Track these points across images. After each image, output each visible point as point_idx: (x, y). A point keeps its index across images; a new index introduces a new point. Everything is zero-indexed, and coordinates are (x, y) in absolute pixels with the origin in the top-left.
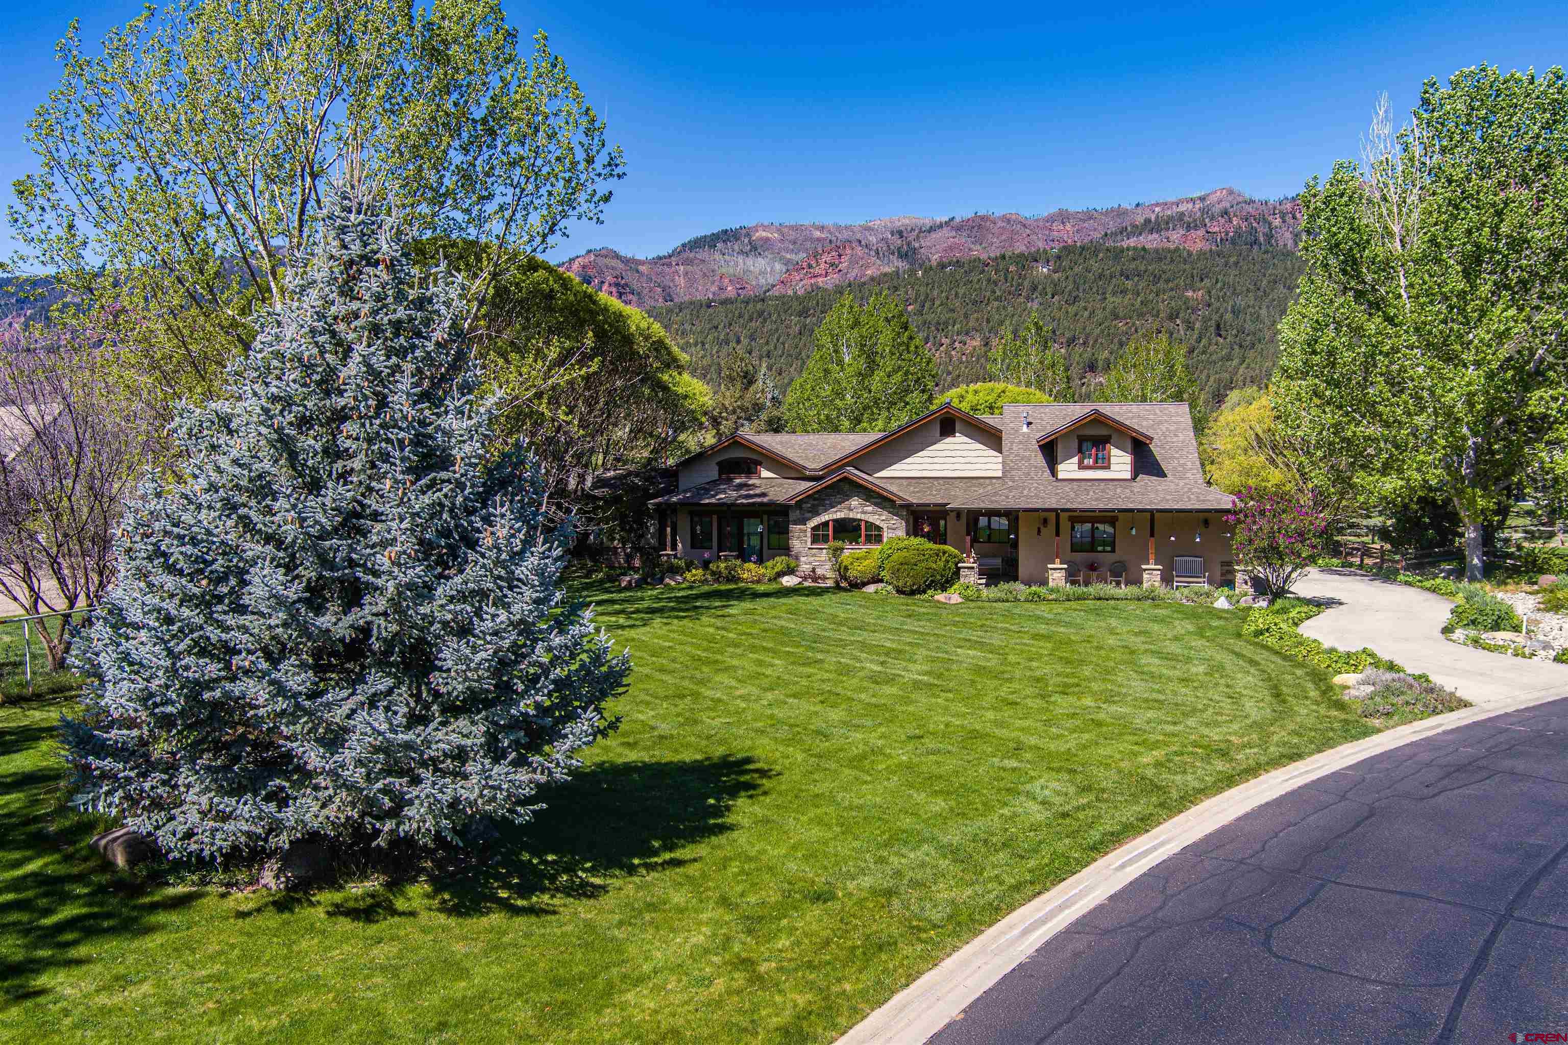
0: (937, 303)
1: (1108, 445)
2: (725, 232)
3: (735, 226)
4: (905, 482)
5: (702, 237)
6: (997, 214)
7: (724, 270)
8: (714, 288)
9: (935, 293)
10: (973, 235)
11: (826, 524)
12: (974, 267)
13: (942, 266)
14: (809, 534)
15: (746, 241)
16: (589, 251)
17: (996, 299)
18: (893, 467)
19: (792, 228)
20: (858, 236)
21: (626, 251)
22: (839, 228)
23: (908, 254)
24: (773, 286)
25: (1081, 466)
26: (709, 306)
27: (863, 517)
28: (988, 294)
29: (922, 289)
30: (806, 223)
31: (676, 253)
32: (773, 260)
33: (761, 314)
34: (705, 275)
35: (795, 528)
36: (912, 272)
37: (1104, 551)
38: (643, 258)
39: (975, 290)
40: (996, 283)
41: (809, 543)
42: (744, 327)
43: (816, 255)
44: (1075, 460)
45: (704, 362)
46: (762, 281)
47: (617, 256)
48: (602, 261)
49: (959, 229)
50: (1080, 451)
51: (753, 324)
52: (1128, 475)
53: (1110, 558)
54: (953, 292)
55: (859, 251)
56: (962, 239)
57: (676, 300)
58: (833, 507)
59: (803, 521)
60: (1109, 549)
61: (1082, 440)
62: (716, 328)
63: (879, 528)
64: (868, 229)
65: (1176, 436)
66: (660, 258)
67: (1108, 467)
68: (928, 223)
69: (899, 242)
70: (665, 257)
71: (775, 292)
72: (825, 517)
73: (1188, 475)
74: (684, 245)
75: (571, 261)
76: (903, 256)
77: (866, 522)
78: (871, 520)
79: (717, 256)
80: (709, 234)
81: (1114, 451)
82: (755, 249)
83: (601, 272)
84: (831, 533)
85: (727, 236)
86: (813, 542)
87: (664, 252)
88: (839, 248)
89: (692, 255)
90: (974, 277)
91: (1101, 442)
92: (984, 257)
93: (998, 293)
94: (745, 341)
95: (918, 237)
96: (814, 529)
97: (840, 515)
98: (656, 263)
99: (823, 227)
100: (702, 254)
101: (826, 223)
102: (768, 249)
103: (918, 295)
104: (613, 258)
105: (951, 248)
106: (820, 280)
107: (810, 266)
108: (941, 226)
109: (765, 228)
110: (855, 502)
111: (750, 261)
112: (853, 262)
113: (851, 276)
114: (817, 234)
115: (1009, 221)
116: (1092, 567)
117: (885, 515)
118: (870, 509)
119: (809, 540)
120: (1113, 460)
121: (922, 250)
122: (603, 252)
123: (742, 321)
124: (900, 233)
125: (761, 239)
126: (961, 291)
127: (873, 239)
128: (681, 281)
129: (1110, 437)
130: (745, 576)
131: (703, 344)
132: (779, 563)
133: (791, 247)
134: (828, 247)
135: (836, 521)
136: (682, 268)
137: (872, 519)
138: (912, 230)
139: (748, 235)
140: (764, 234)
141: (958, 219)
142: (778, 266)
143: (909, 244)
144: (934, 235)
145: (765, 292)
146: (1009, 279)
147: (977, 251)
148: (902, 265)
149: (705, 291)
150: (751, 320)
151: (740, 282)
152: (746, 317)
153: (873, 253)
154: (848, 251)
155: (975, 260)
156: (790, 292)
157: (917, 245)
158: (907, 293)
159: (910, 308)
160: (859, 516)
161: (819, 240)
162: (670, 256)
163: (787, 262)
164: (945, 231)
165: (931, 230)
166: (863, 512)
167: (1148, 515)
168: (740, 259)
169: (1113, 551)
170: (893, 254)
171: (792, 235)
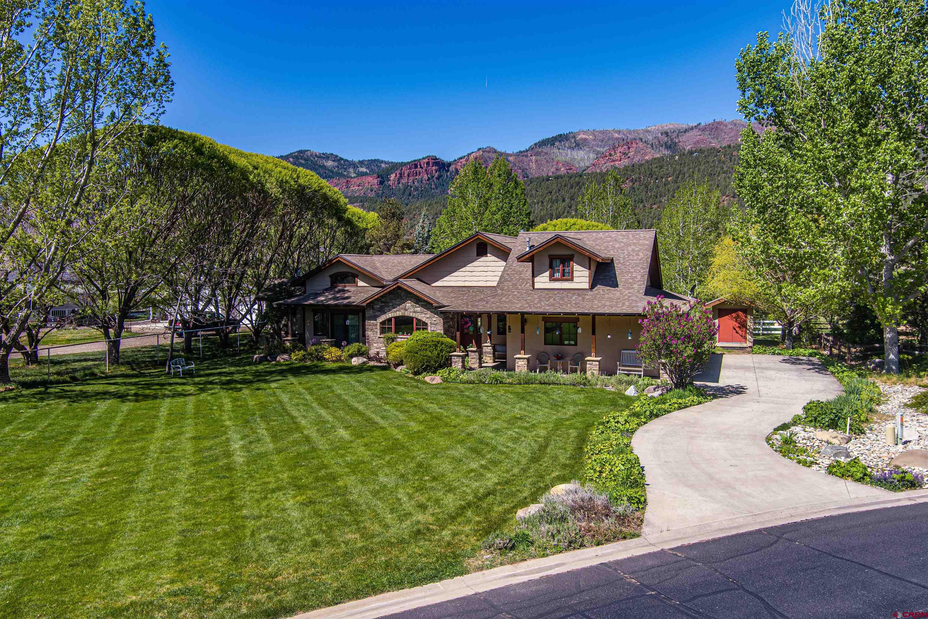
0: (687, 175)
1: (572, 262)
2: (560, 136)
3: (566, 132)
4: (450, 290)
5: (546, 139)
6: (727, 121)
7: (559, 158)
8: (553, 170)
9: (686, 169)
10: (712, 133)
11: (390, 320)
12: (711, 153)
13: (691, 153)
14: (379, 327)
15: (573, 141)
16: (479, 149)
17: (724, 173)
18: (445, 279)
19: (600, 132)
20: (641, 136)
21: (500, 149)
22: (630, 132)
23: (671, 146)
24: (588, 167)
25: (552, 278)
26: (548, 180)
27: (414, 315)
28: (719, 169)
29: (678, 167)
30: (610, 129)
31: (531, 149)
32: (589, 152)
33: (578, 183)
34: (547, 161)
35: (369, 323)
36: (673, 157)
37: (569, 345)
38: (511, 152)
39: (711, 167)
40: (724, 163)
41: (379, 334)
42: (567, 192)
43: (614, 148)
44: (547, 274)
45: (542, 214)
46: (582, 164)
47: (495, 151)
48: (486, 155)
49: (704, 130)
50: (551, 267)
51: (573, 190)
52: (586, 286)
53: (571, 350)
54: (697, 169)
55: (641, 145)
56: (706, 136)
57: (530, 177)
58: (395, 308)
59: (375, 318)
60: (573, 343)
61: (552, 258)
62: (551, 193)
63: (426, 324)
64: (648, 131)
65: (637, 255)
66: (521, 152)
67: (572, 279)
68: (685, 126)
69: (666, 139)
70: (524, 151)
71: (589, 171)
72: (389, 315)
73: (635, 286)
74: (535, 144)
75: (469, 155)
76: (668, 147)
77: (417, 319)
78: (419, 318)
79: (555, 150)
80: (551, 137)
81: (576, 267)
82: (578, 145)
83: (485, 161)
84: (393, 326)
85: (561, 138)
86: (382, 333)
87: (523, 149)
88: (628, 144)
89: (540, 150)
90: (711, 159)
91: (566, 260)
92: (718, 147)
93: (725, 169)
94: (567, 200)
95: (678, 135)
96: (383, 323)
97: (399, 314)
98: (518, 155)
99: (619, 131)
100: (545, 149)
101: (622, 129)
102: (585, 145)
103: (674, 171)
104: (493, 153)
105: (698, 142)
106: (617, 163)
107: (611, 155)
108: (692, 129)
109: (585, 132)
110: (408, 304)
111: (575, 153)
112: (637, 152)
113: (636, 160)
114: (616, 135)
115: (735, 124)
116: (560, 357)
117: (429, 314)
118: (419, 309)
119: (379, 331)
120: (575, 274)
121: (680, 144)
122: (488, 149)
123: (566, 188)
124: (667, 134)
125: (582, 139)
126: (702, 168)
127: (650, 138)
128: (533, 165)
129: (573, 256)
130: (327, 357)
131: (542, 202)
132: (354, 347)
133: (600, 143)
134: (621, 143)
135: (396, 318)
136: (534, 157)
137: (420, 316)
138: (674, 131)
139: (574, 137)
140: (584, 136)
141: (703, 124)
142: (592, 156)
143: (672, 140)
144: (687, 134)
145: (583, 171)
146: (733, 160)
147: (714, 144)
148: (667, 152)
149: (549, 170)
150: (572, 187)
151: (569, 166)
152: (569, 186)
153: (649, 146)
154: (634, 145)
155: (711, 149)
156: (598, 171)
157: (677, 141)
158: (667, 169)
159: (669, 179)
160: (411, 315)
161: (617, 139)
162: (527, 151)
163: (598, 153)
164: (695, 132)
165: (686, 131)
166: (415, 312)
167: (590, 317)
168: (569, 152)
169: (576, 344)
170: (662, 146)
171: (601, 136)
